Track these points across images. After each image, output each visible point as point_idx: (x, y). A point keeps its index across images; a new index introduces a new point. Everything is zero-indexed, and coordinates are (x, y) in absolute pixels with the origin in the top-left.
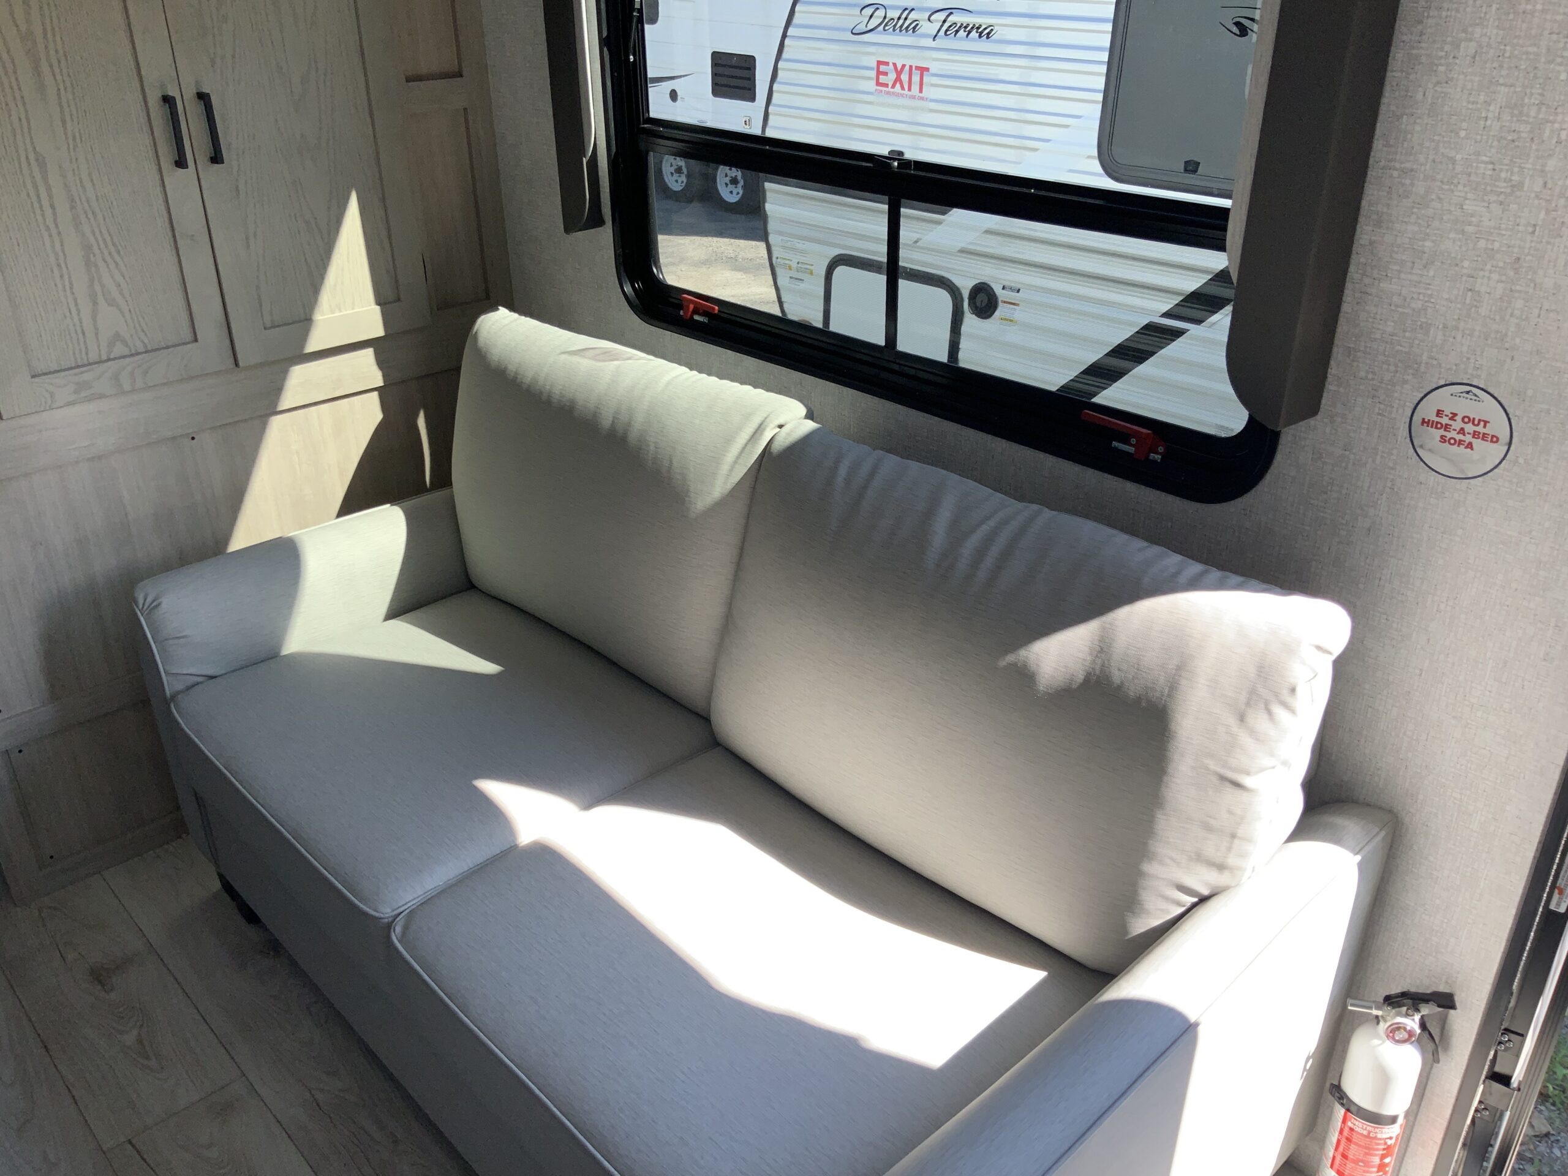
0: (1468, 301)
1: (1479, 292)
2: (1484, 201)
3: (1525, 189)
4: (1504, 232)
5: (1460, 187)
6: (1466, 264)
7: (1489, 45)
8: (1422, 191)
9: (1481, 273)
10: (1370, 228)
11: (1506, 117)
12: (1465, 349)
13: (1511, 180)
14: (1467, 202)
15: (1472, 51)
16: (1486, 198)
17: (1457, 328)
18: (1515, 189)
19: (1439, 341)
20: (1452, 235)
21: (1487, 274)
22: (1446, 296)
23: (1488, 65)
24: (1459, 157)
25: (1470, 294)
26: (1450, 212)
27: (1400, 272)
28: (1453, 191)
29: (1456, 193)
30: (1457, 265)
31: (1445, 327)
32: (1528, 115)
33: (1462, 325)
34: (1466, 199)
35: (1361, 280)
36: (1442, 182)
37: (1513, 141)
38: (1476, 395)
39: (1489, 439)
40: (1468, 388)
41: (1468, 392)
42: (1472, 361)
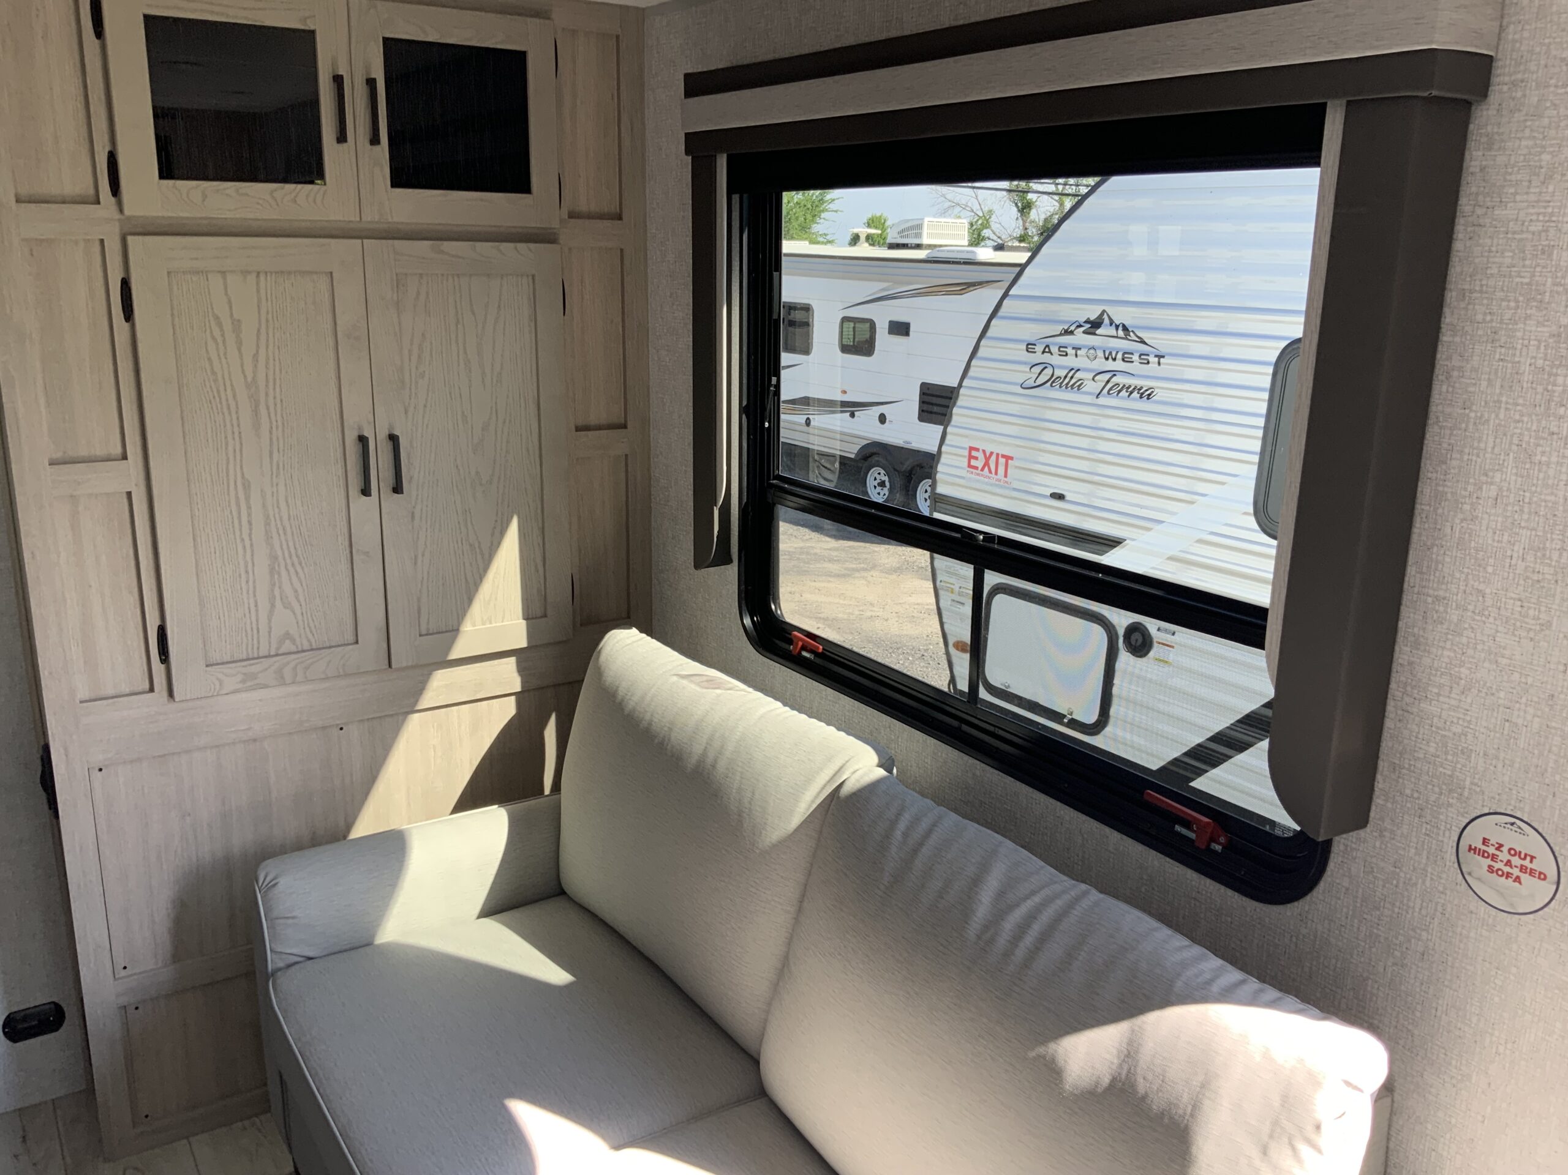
0: (1506, 732)
1: (1516, 725)
2: (1515, 636)
3: (1554, 628)
4: (1536, 668)
5: (1491, 620)
6: (1502, 695)
7: (1509, 490)
8: (1455, 618)
9: (1517, 705)
10: (1408, 649)
11: (1530, 558)
12: (1506, 779)
13: (1539, 619)
14: (1498, 634)
15: (1493, 494)
16: (1516, 632)
17: (1497, 758)
18: (1544, 628)
19: (1480, 768)
20: (1487, 665)
21: (1523, 707)
22: (1484, 724)
23: (1510, 508)
24: (1488, 591)
25: (1507, 724)
26: (1484, 643)
27: (1439, 695)
28: (1484, 623)
29: (1487, 625)
30: (1493, 694)
31: (1485, 754)
32: (1550, 558)
33: (1502, 755)
34: (1497, 631)
35: (1402, 698)
36: (1473, 612)
37: (1538, 581)
38: (1520, 828)
39: (1537, 875)
40: (1513, 820)
41: (1512, 824)
42: (1514, 792)
